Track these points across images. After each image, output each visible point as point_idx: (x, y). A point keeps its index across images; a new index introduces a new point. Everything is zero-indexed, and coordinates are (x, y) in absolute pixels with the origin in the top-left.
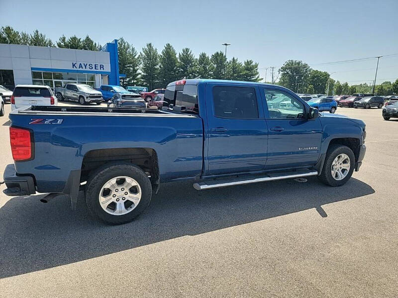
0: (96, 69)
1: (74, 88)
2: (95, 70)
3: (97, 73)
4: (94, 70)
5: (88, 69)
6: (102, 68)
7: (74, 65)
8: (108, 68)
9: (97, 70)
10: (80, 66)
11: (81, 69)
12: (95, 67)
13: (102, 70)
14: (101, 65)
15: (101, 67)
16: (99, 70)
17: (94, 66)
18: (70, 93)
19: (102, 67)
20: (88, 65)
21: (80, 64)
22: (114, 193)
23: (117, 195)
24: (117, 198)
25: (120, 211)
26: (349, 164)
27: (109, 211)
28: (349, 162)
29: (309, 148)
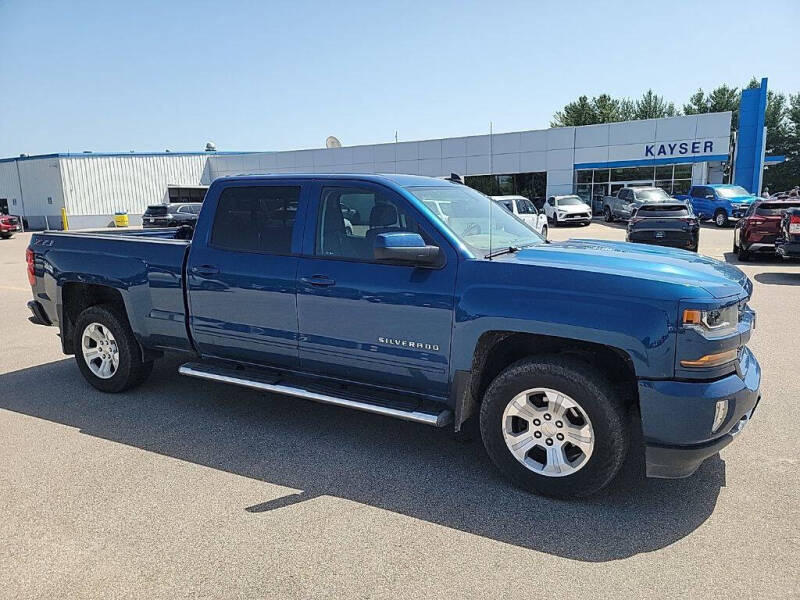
0: (693, 152)
1: (627, 196)
2: (693, 155)
3: (695, 160)
4: (690, 154)
5: (676, 154)
6: (708, 149)
7: (648, 150)
8: (722, 148)
9: (697, 155)
10: (662, 150)
11: (662, 156)
12: (694, 147)
13: (708, 153)
14: (706, 143)
15: (706, 147)
16: (702, 154)
17: (690, 148)
18: (627, 208)
19: (709, 145)
20: (678, 146)
21: (662, 146)
22: (99, 345)
23: (103, 349)
24: (103, 353)
25: (103, 373)
26: (587, 431)
27: (92, 368)
28: (587, 426)
29: (412, 344)
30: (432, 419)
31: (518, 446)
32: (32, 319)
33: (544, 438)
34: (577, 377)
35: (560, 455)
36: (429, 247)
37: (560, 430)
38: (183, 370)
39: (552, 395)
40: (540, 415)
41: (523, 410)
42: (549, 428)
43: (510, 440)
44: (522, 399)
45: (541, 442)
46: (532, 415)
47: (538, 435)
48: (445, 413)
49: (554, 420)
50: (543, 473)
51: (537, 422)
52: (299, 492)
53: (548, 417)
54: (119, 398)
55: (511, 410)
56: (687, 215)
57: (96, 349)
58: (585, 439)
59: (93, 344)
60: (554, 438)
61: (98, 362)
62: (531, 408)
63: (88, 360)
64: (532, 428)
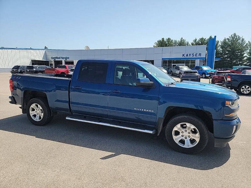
1: (178, 68)
2: (196, 57)
4: (195, 57)
5: (191, 57)
6: (200, 56)
7: (183, 55)
9: (197, 57)
10: (187, 55)
11: (187, 57)
12: (196, 55)
13: (200, 57)
14: (199, 54)
16: (198, 57)
17: (195, 55)
19: (200, 54)
20: (191, 54)
22: (36, 110)
23: (37, 112)
24: (37, 113)
25: (37, 119)
26: (198, 135)
27: (33, 118)
28: (198, 134)
29: (145, 110)
30: (151, 132)
31: (177, 139)
32: (10, 102)
33: (184, 137)
34: (196, 120)
35: (189, 142)
36: (151, 82)
37: (189, 135)
38: (67, 118)
39: (188, 125)
40: (184, 130)
41: (179, 129)
42: (186, 134)
43: (175, 137)
44: (179, 126)
45: (183, 138)
46: (181, 130)
47: (182, 136)
48: (154, 130)
49: (188, 132)
50: (184, 147)
51: (182, 132)
52: (114, 153)
53: (186, 131)
54: (42, 127)
55: (175, 129)
56: (197, 74)
57: (34, 112)
58: (197, 137)
59: (33, 110)
60: (187, 137)
61: (35, 116)
62: (181, 128)
63: (31, 115)
64: (181, 134)
